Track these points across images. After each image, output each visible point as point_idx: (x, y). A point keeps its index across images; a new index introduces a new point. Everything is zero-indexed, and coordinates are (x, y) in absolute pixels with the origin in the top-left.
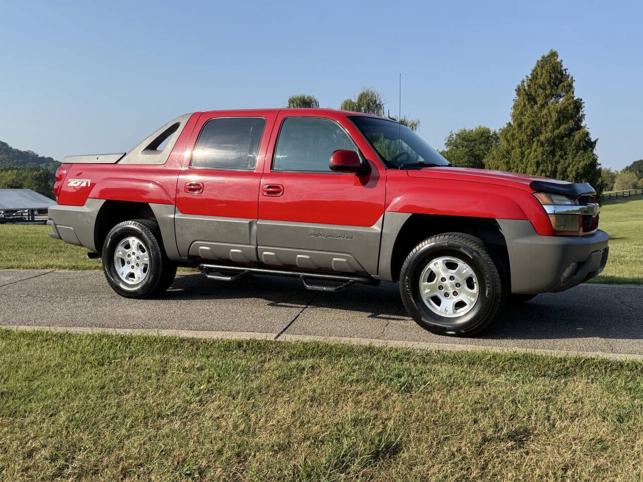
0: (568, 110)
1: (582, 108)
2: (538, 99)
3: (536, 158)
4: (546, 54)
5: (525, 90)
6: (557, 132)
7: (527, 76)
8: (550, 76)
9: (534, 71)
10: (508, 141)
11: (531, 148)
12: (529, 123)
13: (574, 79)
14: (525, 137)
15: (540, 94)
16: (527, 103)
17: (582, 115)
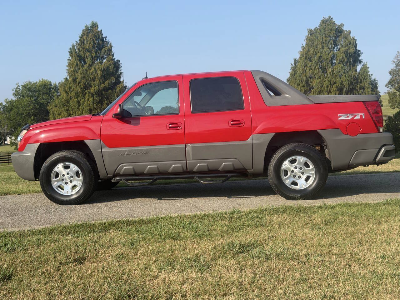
0: (110, 69)
1: (120, 68)
2: (86, 60)
3: (89, 106)
4: (89, 24)
5: (76, 53)
6: (102, 86)
7: (76, 41)
8: (94, 42)
9: (81, 37)
10: (66, 92)
11: (85, 98)
12: (81, 78)
13: (112, 45)
14: (80, 90)
15: (88, 56)
16: (78, 63)
17: (120, 73)
